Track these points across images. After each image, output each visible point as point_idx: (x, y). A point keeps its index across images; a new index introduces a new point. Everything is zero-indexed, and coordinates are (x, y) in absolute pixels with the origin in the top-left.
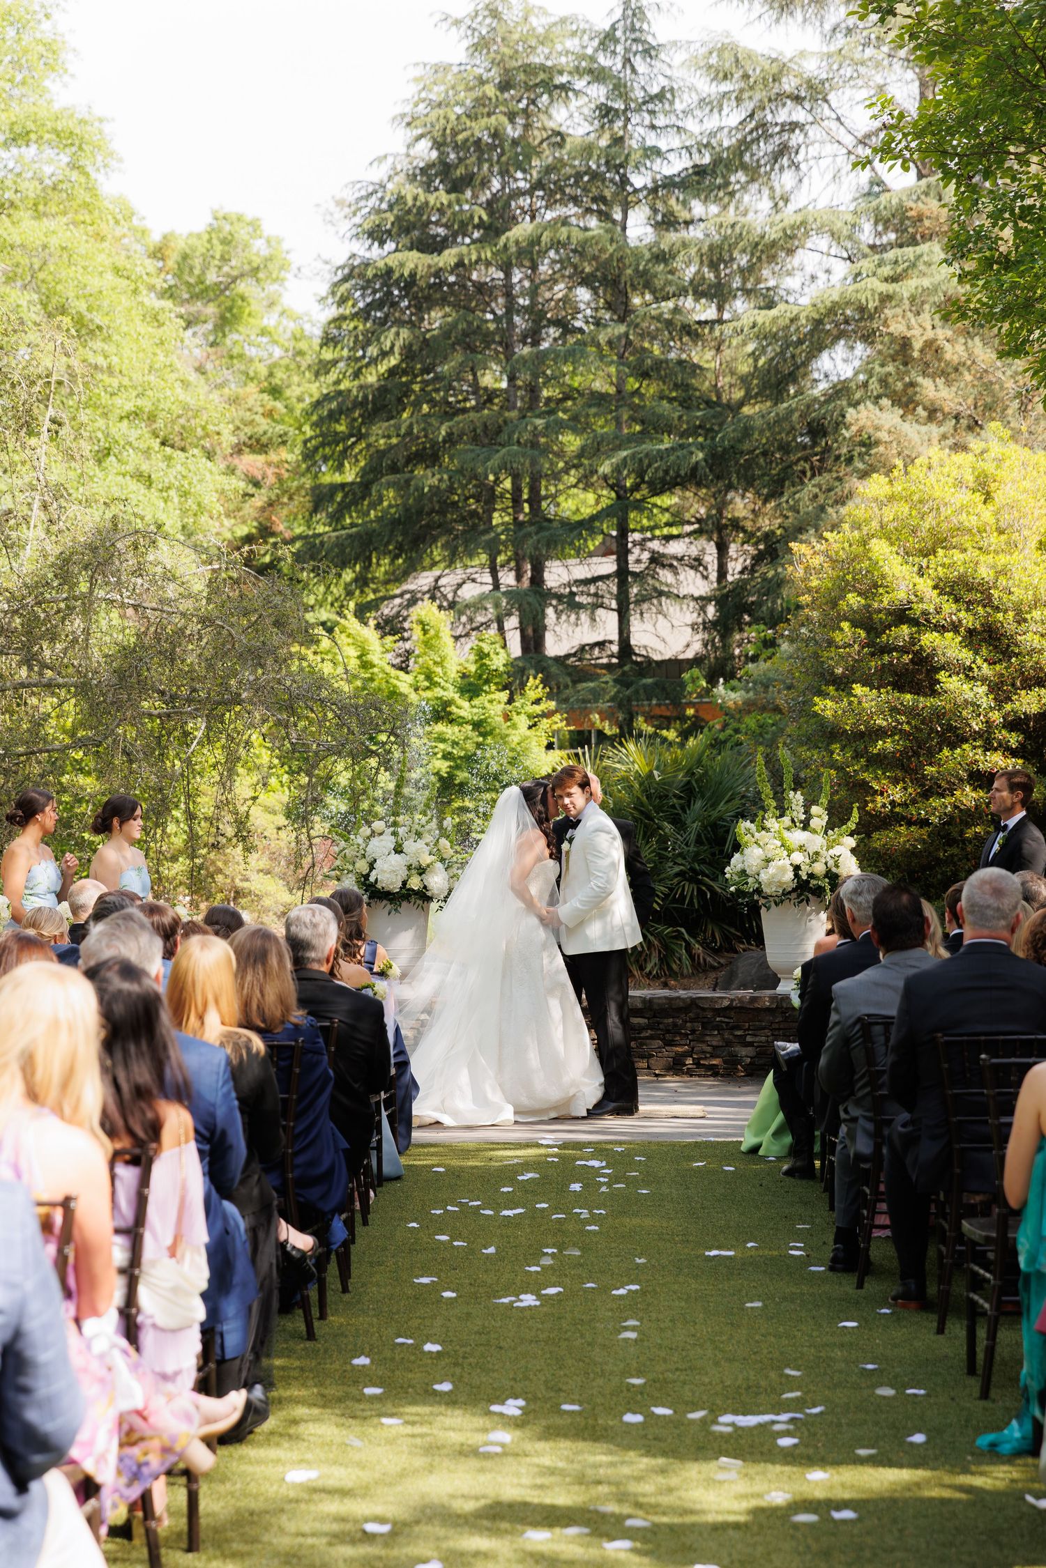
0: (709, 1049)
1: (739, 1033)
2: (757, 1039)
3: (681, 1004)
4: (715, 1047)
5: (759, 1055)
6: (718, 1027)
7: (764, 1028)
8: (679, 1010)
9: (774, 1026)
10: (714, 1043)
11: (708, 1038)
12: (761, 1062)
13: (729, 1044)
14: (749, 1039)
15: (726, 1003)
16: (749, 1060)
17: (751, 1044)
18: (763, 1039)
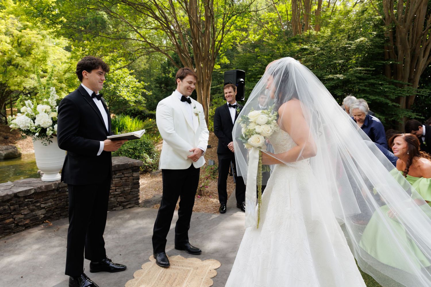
0: (22, 216)
1: (38, 204)
2: (47, 205)
3: (9, 198)
4: (25, 215)
5: (47, 212)
6: (27, 205)
7: (49, 199)
8: (8, 201)
9: (55, 196)
10: (26, 213)
11: (22, 211)
12: (49, 215)
13: (32, 211)
14: (43, 206)
15: (33, 192)
16: (43, 216)
17: (44, 208)
18: (50, 204)
